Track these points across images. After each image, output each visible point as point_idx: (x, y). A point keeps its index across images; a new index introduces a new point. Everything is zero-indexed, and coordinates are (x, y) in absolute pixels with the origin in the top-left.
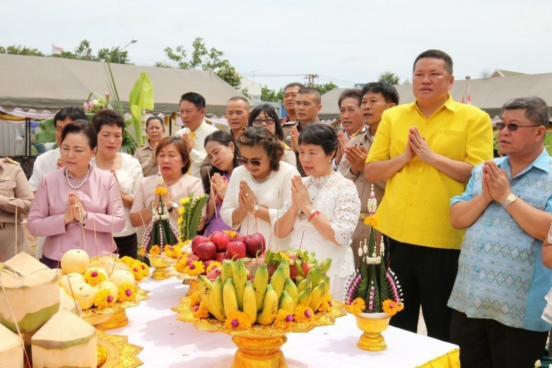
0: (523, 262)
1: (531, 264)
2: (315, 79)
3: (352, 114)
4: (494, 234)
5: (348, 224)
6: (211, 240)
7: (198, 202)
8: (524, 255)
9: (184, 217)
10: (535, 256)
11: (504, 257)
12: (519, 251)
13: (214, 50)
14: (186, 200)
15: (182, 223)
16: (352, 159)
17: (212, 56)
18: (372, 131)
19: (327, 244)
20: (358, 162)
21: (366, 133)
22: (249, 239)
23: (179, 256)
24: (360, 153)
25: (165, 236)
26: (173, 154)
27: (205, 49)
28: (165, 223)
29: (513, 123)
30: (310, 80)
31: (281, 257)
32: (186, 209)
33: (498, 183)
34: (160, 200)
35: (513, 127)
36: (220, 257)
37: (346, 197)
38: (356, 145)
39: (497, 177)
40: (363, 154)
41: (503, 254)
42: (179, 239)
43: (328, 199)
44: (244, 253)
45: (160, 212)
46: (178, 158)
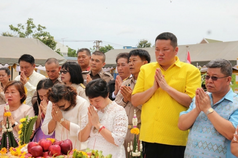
0: (220, 153)
1: (224, 154)
2: (100, 43)
3: (123, 68)
4: (203, 137)
5: (121, 133)
6: (40, 145)
7: (31, 121)
8: (220, 149)
9: (22, 130)
10: (226, 149)
11: (209, 150)
12: (217, 146)
13: (39, 26)
14: (24, 120)
15: (21, 134)
16: (124, 94)
17: (39, 29)
18: (135, 78)
19: (109, 144)
20: (128, 96)
21: (132, 79)
22: (62, 143)
23: (19, 154)
24: (129, 90)
25: (10, 142)
26: (13, 91)
27: (33, 25)
28: (10, 134)
29: (215, 76)
30: (97, 44)
31: (82, 155)
32: (24, 125)
33: (204, 101)
34: (7, 120)
35: (215, 78)
36: (45, 154)
37: (119, 117)
38: (126, 85)
39: (203, 97)
40: (130, 91)
41: (208, 148)
42: (19, 143)
43: (109, 119)
44: (60, 152)
45: (7, 127)
46: (17, 93)
